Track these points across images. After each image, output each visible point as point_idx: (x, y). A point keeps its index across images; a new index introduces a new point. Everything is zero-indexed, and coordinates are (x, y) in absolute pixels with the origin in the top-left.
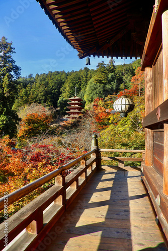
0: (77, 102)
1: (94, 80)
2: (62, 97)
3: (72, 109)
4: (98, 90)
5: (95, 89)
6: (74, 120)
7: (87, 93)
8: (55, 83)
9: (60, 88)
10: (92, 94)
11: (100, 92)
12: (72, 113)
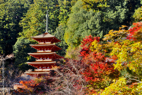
0: (48, 43)
1: (83, 3)
2: (22, 38)
3: (39, 57)
4: (90, 21)
5: (85, 20)
6: (41, 79)
7: (70, 29)
8: (10, 10)
9: (19, 20)
10: (80, 30)
11: (94, 26)
12: (38, 66)
